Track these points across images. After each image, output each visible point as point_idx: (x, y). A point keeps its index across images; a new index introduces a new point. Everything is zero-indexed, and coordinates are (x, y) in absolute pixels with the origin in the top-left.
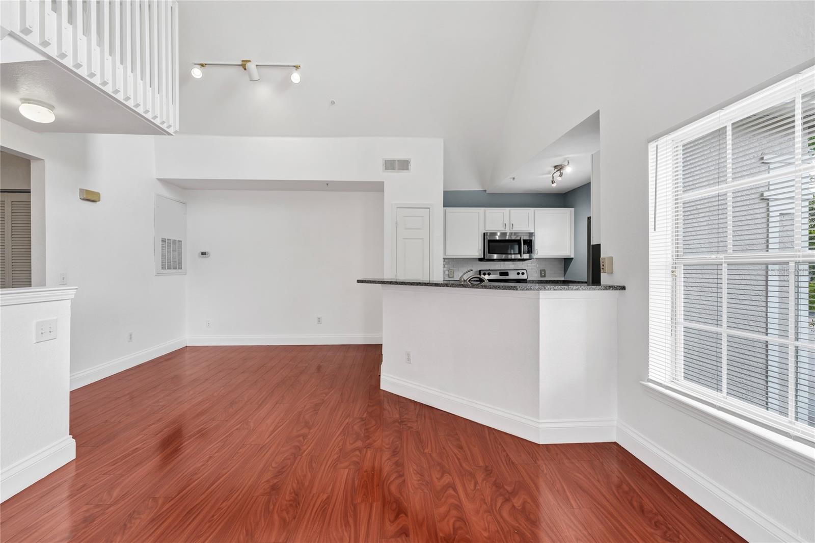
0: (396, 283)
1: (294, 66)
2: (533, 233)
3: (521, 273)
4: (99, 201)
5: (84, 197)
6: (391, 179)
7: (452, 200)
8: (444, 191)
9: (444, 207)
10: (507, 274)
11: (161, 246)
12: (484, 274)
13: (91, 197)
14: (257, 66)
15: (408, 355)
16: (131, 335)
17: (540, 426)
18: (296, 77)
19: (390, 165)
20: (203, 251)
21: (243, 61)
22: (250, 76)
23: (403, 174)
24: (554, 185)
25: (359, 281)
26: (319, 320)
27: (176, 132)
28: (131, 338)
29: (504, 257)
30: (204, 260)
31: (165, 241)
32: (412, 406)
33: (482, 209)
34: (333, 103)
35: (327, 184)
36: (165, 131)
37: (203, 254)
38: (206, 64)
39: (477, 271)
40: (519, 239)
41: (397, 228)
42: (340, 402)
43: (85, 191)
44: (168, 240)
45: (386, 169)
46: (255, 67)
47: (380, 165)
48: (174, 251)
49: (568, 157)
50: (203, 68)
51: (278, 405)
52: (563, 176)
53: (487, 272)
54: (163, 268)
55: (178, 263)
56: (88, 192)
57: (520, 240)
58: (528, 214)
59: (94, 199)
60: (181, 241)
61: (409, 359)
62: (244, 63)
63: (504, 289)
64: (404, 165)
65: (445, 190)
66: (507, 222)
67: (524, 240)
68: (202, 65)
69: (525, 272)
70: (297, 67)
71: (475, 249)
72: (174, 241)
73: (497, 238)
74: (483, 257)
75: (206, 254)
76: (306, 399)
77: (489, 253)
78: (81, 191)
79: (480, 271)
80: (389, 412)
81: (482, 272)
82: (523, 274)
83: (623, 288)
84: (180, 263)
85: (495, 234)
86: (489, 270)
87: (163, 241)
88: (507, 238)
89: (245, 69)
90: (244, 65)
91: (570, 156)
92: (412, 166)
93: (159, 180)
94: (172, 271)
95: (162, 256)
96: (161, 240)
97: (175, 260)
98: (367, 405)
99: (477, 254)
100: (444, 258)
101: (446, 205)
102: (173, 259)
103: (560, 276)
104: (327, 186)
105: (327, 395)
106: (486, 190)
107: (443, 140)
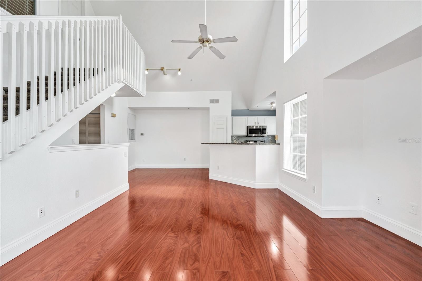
0: (214, 144)
2: (266, 126)
3: (262, 141)
4: (115, 117)
5: (112, 116)
6: (212, 107)
7: (235, 113)
9: (232, 116)
10: (256, 142)
11: (129, 131)
12: (248, 142)
14: (166, 69)
15: (218, 167)
17: (256, 183)
18: (179, 73)
19: (212, 101)
20: (142, 133)
21: (161, 68)
22: (164, 72)
23: (216, 105)
24: (272, 109)
25: (202, 143)
26: (185, 159)
27: (145, 96)
29: (257, 135)
30: (142, 136)
33: (247, 117)
34: (191, 80)
35: (189, 108)
36: (142, 95)
37: (142, 134)
38: (149, 69)
41: (214, 124)
45: (210, 103)
47: (208, 101)
48: (133, 133)
53: (249, 141)
54: (130, 139)
55: (134, 138)
57: (261, 129)
61: (218, 168)
64: (217, 101)
65: (232, 109)
66: (256, 122)
67: (262, 129)
68: (147, 69)
69: (264, 141)
70: (180, 69)
71: (244, 132)
72: (133, 129)
73: (255, 128)
74: (247, 135)
77: (249, 134)
78: (112, 114)
79: (246, 141)
81: (247, 141)
83: (279, 144)
85: (253, 126)
87: (130, 129)
88: (258, 128)
89: (162, 70)
92: (220, 102)
93: (129, 108)
94: (132, 140)
95: (130, 135)
97: (133, 136)
99: (245, 134)
100: (232, 136)
106: (248, 110)
107: (231, 92)
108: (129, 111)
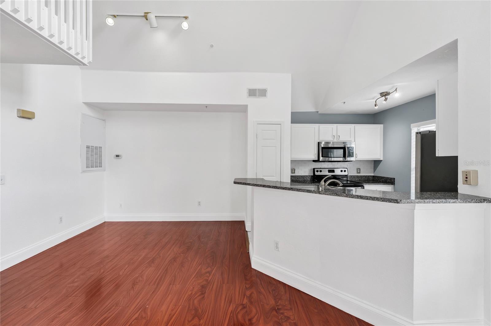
1: (184, 17)
2: (354, 142)
3: (343, 170)
4: (34, 118)
5: (21, 115)
6: (253, 103)
7: (296, 118)
8: (291, 112)
9: (291, 123)
10: (333, 171)
11: (86, 151)
12: (317, 171)
13: (26, 115)
14: (156, 16)
15: (277, 244)
16: (61, 218)
17: (414, 325)
18: (185, 25)
19: (252, 93)
20: (118, 154)
21: (145, 13)
22: (151, 24)
23: (261, 100)
24: (377, 108)
25: (235, 182)
26: (199, 203)
27: (90, 63)
28: (61, 221)
30: (118, 160)
31: (89, 148)
32: (282, 289)
33: (318, 125)
34: (212, 46)
35: (206, 107)
37: (117, 156)
38: (117, 16)
39: (312, 169)
40: (344, 146)
41: (257, 138)
42: (222, 283)
43: (21, 111)
44: (91, 146)
45: (249, 96)
46: (155, 17)
47: (245, 93)
48: (96, 154)
49: (396, 85)
50: (114, 18)
51: (171, 286)
52: (387, 101)
53: (319, 170)
54: (87, 167)
55: (99, 163)
56: (23, 111)
58: (350, 128)
59: (30, 117)
60: (101, 147)
61: (277, 247)
62: (146, 14)
63: (382, 201)
64: (263, 93)
66: (335, 134)
67: (347, 147)
68: (114, 16)
70: (186, 18)
71: (311, 154)
72: (96, 148)
74: (317, 159)
75: (119, 157)
76: (193, 280)
77: (322, 157)
78: (19, 110)
79: (314, 169)
80: (264, 296)
81: (316, 170)
82: (345, 171)
84: (101, 163)
86: (321, 168)
87: (88, 147)
88: (336, 146)
89: (147, 19)
90: (145, 16)
91: (398, 84)
92: (268, 93)
94: (94, 169)
95: (87, 158)
96: (86, 146)
97: (97, 161)
98: (244, 287)
99: (313, 157)
101: (293, 122)
102: (95, 160)
103: (370, 173)
104: (206, 108)
105: (210, 275)
106: (318, 112)
107: (291, 75)
108: (87, 111)
